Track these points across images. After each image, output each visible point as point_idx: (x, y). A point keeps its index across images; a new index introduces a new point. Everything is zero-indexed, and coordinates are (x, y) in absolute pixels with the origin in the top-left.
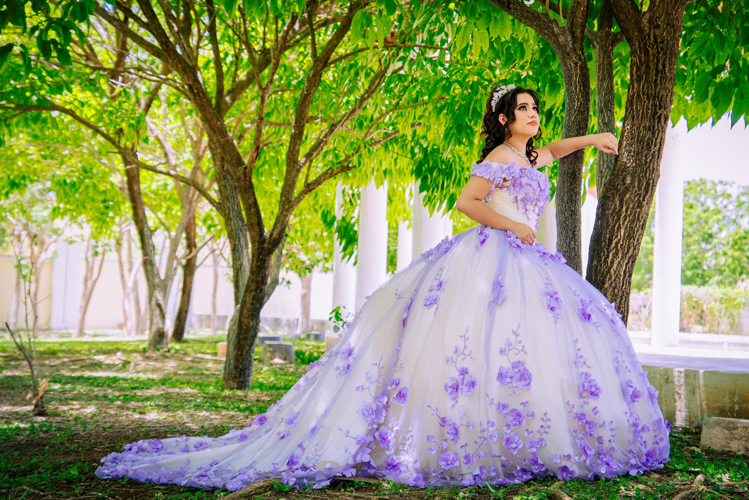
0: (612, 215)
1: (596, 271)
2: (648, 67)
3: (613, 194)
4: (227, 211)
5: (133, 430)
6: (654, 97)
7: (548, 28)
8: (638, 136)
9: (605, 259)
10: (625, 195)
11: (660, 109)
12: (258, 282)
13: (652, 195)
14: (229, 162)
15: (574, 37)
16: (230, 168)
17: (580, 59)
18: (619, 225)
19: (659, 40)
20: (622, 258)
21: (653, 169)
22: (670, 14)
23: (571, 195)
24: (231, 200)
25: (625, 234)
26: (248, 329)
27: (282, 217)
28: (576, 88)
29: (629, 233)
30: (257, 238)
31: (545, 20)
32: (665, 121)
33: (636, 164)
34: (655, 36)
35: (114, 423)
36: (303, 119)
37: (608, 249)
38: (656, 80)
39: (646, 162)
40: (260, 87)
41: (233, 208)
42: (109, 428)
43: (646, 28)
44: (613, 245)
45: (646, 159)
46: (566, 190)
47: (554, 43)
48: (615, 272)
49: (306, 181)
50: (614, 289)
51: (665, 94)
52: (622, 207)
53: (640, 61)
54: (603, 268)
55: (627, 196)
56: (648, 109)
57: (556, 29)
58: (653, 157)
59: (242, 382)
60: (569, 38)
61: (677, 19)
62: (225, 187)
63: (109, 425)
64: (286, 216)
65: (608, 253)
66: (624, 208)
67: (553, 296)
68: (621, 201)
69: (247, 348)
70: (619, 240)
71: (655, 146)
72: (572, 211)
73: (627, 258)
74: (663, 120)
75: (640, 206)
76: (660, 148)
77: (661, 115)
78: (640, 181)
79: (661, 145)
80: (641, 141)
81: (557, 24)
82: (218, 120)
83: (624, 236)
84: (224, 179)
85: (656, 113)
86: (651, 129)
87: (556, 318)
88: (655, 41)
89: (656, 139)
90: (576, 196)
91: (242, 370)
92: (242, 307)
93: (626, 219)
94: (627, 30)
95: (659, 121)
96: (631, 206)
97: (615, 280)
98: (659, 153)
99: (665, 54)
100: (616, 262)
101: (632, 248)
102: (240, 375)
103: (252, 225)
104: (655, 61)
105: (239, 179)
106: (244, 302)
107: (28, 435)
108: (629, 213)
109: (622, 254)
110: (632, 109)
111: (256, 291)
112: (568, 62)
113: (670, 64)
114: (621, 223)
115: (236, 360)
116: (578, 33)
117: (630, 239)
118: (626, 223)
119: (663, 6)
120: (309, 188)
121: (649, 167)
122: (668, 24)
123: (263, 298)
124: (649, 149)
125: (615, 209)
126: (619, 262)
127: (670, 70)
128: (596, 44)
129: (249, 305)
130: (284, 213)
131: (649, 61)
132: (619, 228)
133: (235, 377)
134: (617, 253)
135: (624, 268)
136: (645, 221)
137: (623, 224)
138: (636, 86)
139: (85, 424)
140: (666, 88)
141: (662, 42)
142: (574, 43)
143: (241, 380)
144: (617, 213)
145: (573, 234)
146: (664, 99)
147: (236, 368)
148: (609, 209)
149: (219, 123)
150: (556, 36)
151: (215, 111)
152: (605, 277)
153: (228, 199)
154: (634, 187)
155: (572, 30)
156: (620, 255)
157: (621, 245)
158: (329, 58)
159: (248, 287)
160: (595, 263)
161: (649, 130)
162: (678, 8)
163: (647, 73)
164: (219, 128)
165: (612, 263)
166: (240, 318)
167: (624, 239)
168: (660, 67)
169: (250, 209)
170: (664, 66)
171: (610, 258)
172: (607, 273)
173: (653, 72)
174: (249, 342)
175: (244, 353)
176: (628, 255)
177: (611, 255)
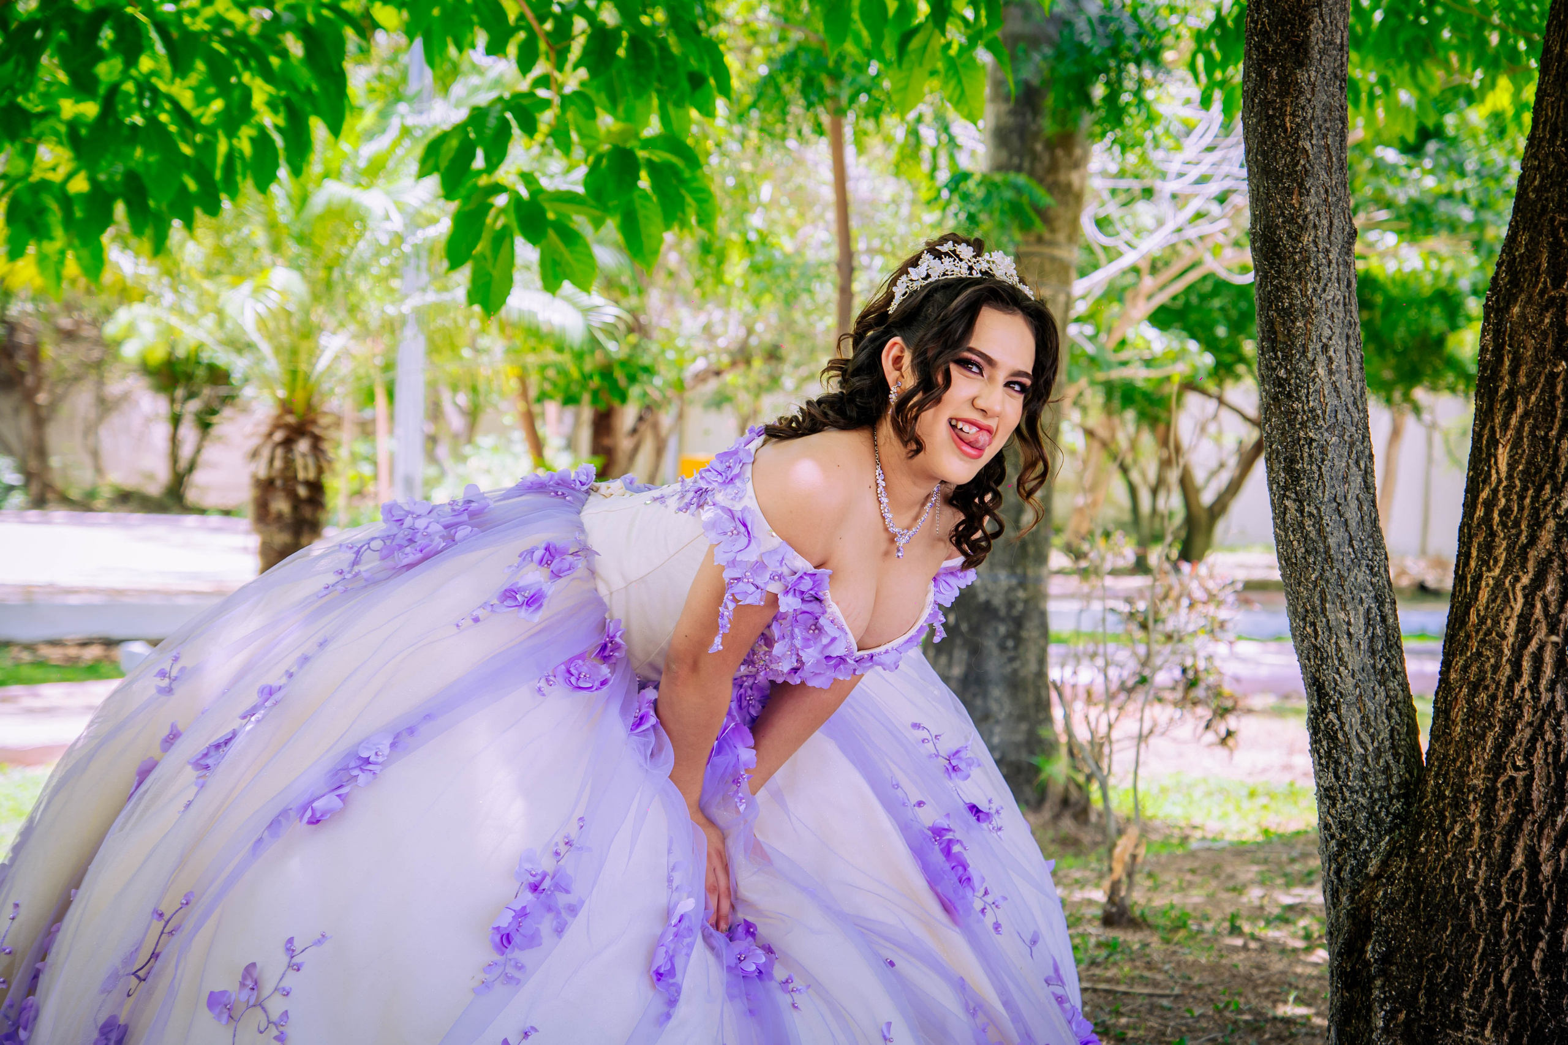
10: (1507, 308)
18: (1493, 430)
20: (1508, 564)
23: (1270, 322)
25: (1511, 467)
29: (1529, 463)
44: (1479, 510)
48: (1482, 621)
50: (1475, 688)
55: (1516, 310)
65: (1471, 542)
66: (1506, 362)
70: (1495, 491)
72: (1280, 383)
73: (1531, 565)
83: (1510, 477)
93: (1512, 408)
97: (1479, 654)
100: (1489, 579)
101: (1551, 524)
108: (1523, 380)
109: (1509, 549)
114: (1498, 420)
117: (1539, 489)
118: (1514, 421)
126: (1499, 583)
132: (1494, 442)
134: (1487, 546)
135: (1518, 606)
137: (1505, 424)
144: (1489, 381)
145: (1289, 470)
156: (1501, 553)
157: (1505, 513)
167: (1510, 488)
171: (1473, 564)
176: (1532, 554)
177: (1474, 553)
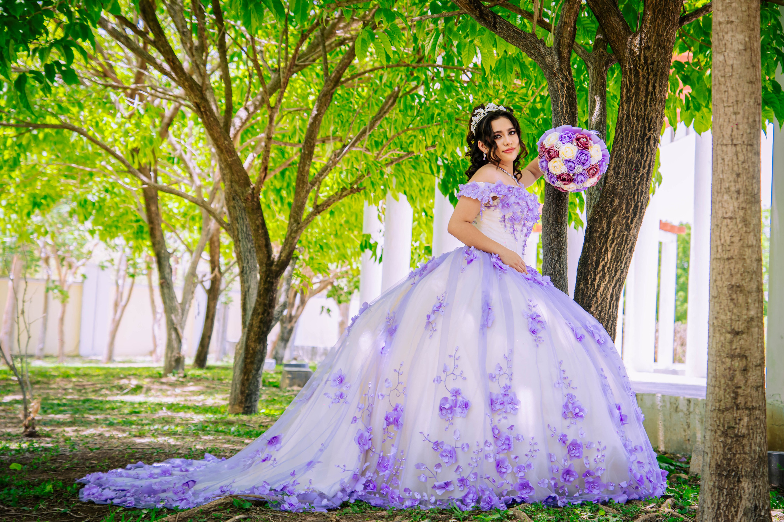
0: (599, 237)
1: (582, 294)
2: (638, 88)
3: (600, 216)
4: (236, 233)
5: (120, 451)
6: (644, 119)
7: (534, 48)
8: (627, 158)
9: (592, 282)
10: (613, 218)
11: (649, 131)
12: (265, 305)
13: (641, 218)
14: (236, 182)
15: (560, 57)
16: (237, 188)
17: (567, 80)
18: (607, 247)
19: (649, 61)
20: (609, 281)
21: (642, 192)
22: (661, 36)
23: (557, 217)
24: (241, 221)
25: (612, 257)
26: (255, 353)
27: (290, 239)
28: (562, 109)
29: (616, 256)
30: (265, 260)
31: (532, 40)
32: (655, 143)
33: (624, 186)
34: (646, 58)
35: (104, 444)
36: (313, 139)
37: (594, 272)
38: (646, 102)
39: (634, 185)
40: (269, 106)
41: (242, 230)
42: (97, 449)
43: (636, 50)
44: (600, 268)
45: (635, 181)
46: (551, 211)
47: (541, 63)
48: (602, 295)
49: (315, 203)
50: (600, 312)
51: (654, 116)
52: (609, 230)
53: (630, 82)
54: (590, 292)
55: (615, 218)
56: (637, 130)
57: (542, 49)
58: (642, 179)
59: (248, 407)
60: (556, 58)
61: (668, 40)
62: (234, 207)
63: (98, 446)
64: (294, 238)
65: (595, 275)
66: (612, 231)
67: (535, 318)
68: (609, 224)
69: (254, 372)
70: (606, 263)
71: (644, 168)
72: (558, 233)
73: (614, 281)
74: (652, 142)
75: (628, 229)
76: (649, 171)
77: (650, 137)
78: (628, 204)
79: (650, 167)
80: (629, 163)
81: (544, 45)
82: (226, 139)
83: (611, 259)
84: (234, 199)
85: (644, 135)
86: (640, 151)
87: (538, 341)
88: (646, 62)
89: (645, 162)
90: (561, 218)
91: (248, 395)
92: (249, 331)
93: (613, 242)
94: (618, 51)
95: (649, 143)
96: (619, 229)
97: (601, 303)
98: (648, 176)
99: (655, 75)
100: (603, 285)
101: (620, 271)
102: (246, 400)
103: (259, 246)
104: (645, 82)
105: (246, 200)
106: (251, 325)
107: (13, 455)
108: (616, 236)
109: (609, 277)
110: (621, 131)
111: (263, 314)
112: (555, 82)
113: (660, 86)
115: (243, 384)
116: (565, 54)
117: (618, 262)
118: (613, 245)
119: (654, 27)
120: (318, 209)
121: (637, 189)
122: (659, 45)
123: (270, 321)
124: (637, 171)
125: (602, 232)
126: (606, 286)
127: (660, 92)
128: (589, 65)
129: (256, 329)
130: (293, 235)
131: (638, 82)
132: (606, 250)
133: (241, 402)
134: (603, 276)
135: (611, 291)
136: (633, 244)
137: (611, 246)
138: (625, 107)
139: (74, 445)
140: (656, 110)
141: (652, 63)
142: (561, 63)
143: (248, 405)
144: (605, 236)
145: (559, 256)
146: (653, 121)
147: (242, 392)
148: (596, 231)
149: (226, 142)
150: (543, 57)
151: (223, 130)
152: (592, 300)
153: (237, 220)
154: (622, 209)
155: (559, 50)
156: (607, 278)
157: (609, 268)
158: (340, 77)
159: (255, 310)
160: (582, 286)
161: (638, 151)
162: (670, 29)
163: (637, 94)
164: (226, 148)
165: (599, 286)
166: (247, 342)
167: (611, 262)
168: (650, 88)
169: (258, 231)
170: (654, 88)
171: (597, 281)
172: (594, 296)
173: (642, 94)
174: (255, 366)
175: (251, 377)
176: (615, 279)
177: (598, 278)
